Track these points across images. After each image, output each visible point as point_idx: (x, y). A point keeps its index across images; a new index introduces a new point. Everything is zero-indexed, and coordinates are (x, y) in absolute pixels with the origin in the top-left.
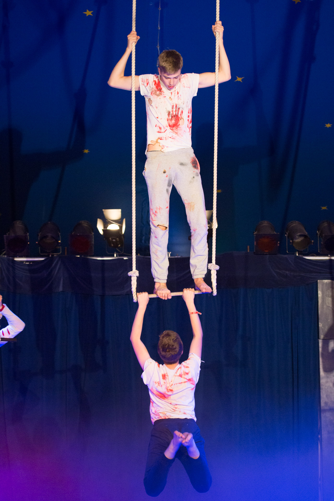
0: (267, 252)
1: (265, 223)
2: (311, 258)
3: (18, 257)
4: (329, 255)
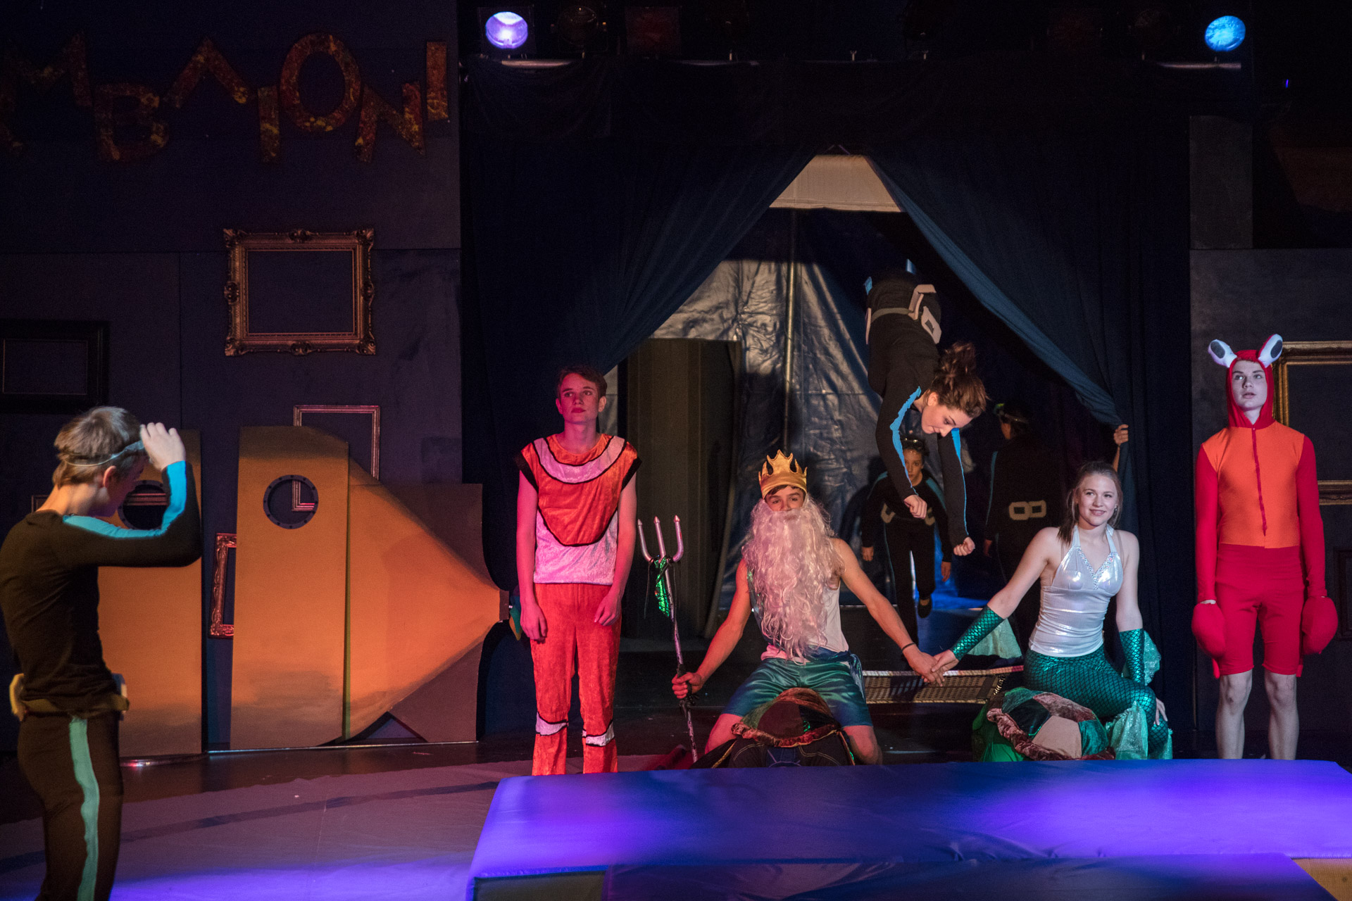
2: (1175, 66)
3: (509, 57)
4: (1216, 60)
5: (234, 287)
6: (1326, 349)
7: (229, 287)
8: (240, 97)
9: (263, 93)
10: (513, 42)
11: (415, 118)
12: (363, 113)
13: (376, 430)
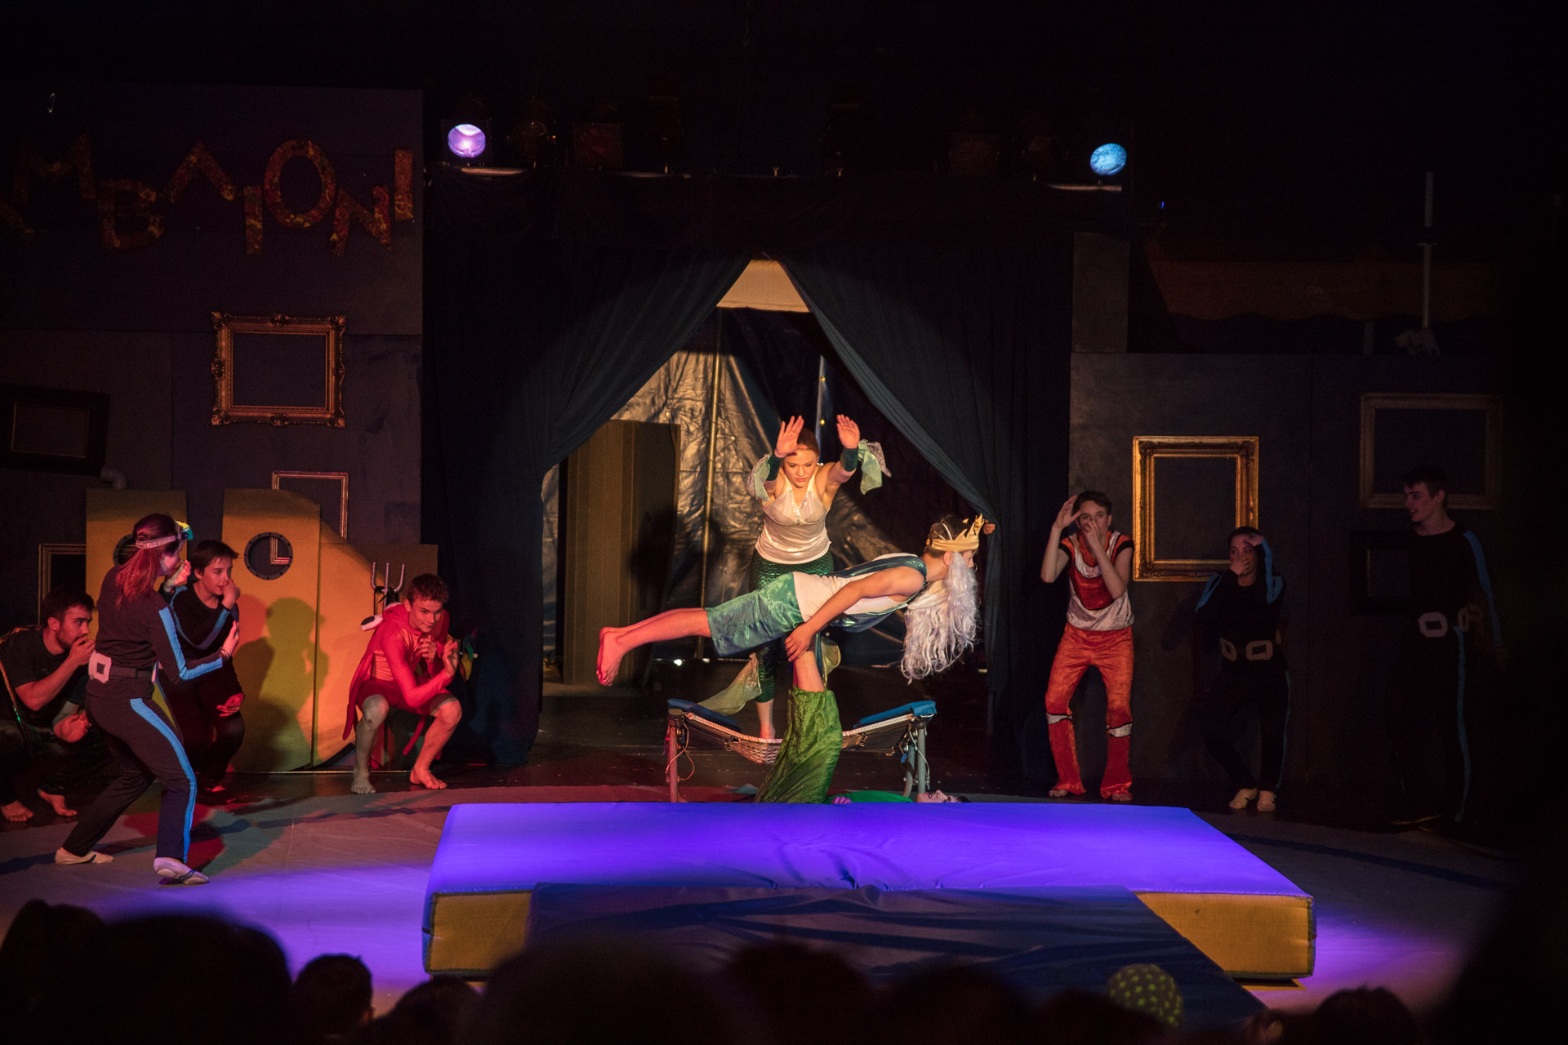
2: (1063, 188)
3: (468, 165)
4: (1099, 182)
5: (221, 364)
6: (1188, 443)
7: (217, 364)
8: (228, 195)
9: (249, 191)
10: (472, 152)
11: (383, 218)
12: (337, 211)
13: (344, 494)
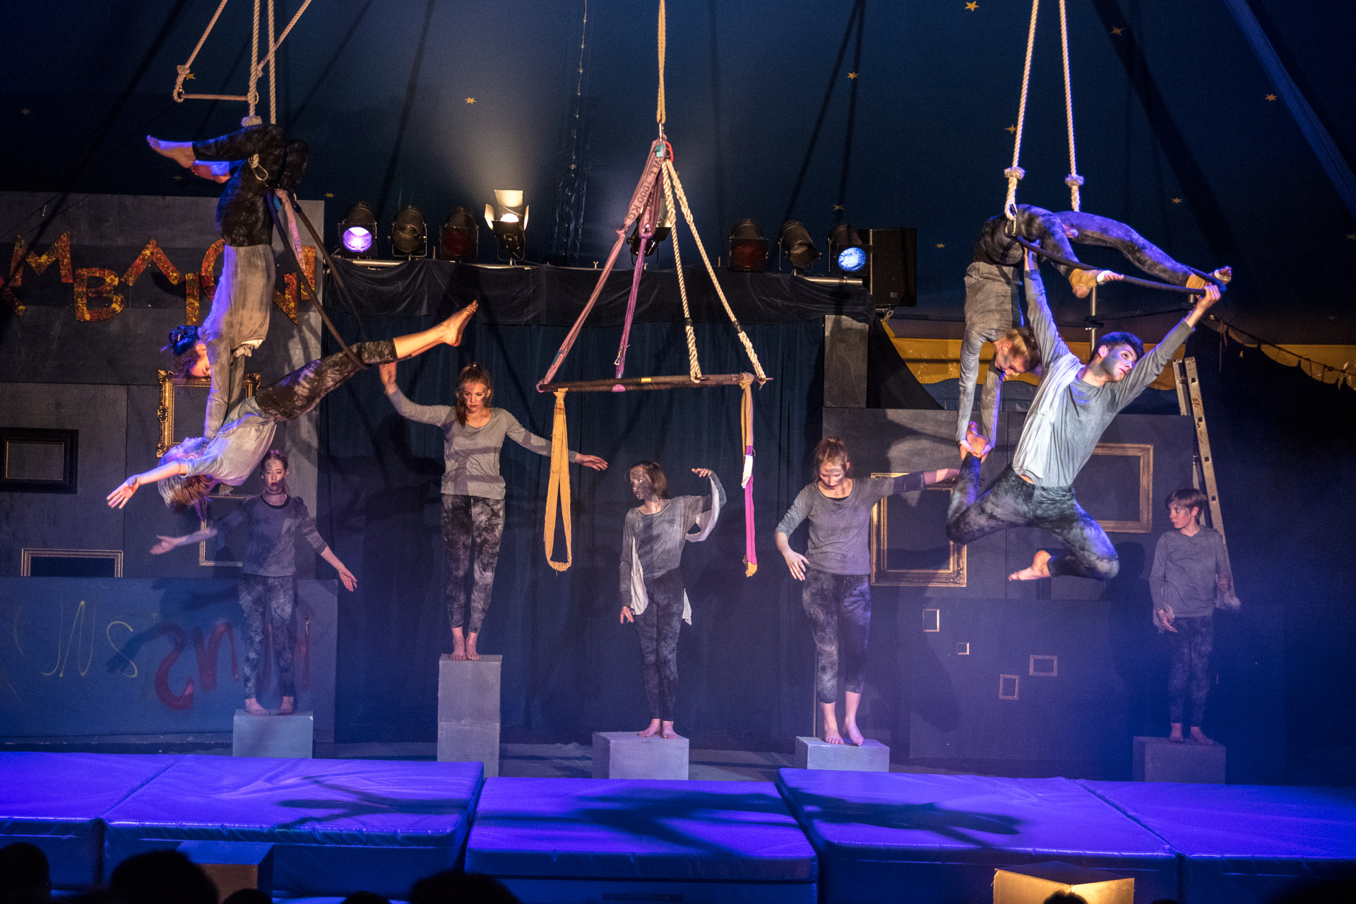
0: (747, 268)
1: (748, 223)
2: (815, 280)
3: (358, 257)
4: (846, 277)
5: (164, 411)
7: (161, 410)
8: (173, 280)
9: (189, 276)
10: (361, 247)
11: (292, 298)
